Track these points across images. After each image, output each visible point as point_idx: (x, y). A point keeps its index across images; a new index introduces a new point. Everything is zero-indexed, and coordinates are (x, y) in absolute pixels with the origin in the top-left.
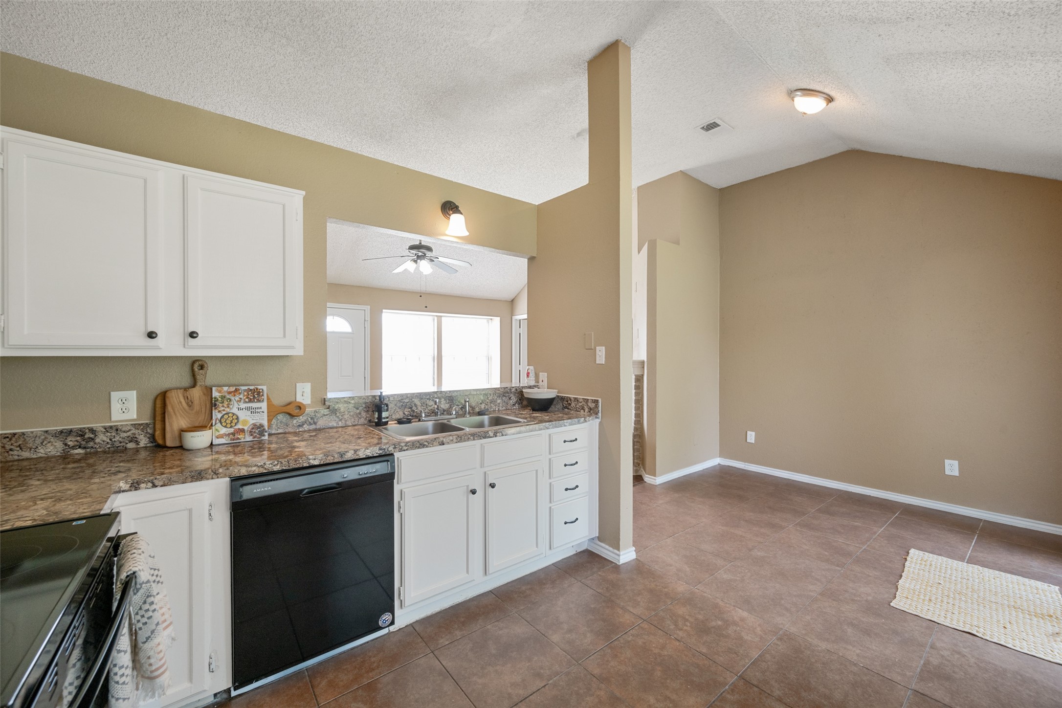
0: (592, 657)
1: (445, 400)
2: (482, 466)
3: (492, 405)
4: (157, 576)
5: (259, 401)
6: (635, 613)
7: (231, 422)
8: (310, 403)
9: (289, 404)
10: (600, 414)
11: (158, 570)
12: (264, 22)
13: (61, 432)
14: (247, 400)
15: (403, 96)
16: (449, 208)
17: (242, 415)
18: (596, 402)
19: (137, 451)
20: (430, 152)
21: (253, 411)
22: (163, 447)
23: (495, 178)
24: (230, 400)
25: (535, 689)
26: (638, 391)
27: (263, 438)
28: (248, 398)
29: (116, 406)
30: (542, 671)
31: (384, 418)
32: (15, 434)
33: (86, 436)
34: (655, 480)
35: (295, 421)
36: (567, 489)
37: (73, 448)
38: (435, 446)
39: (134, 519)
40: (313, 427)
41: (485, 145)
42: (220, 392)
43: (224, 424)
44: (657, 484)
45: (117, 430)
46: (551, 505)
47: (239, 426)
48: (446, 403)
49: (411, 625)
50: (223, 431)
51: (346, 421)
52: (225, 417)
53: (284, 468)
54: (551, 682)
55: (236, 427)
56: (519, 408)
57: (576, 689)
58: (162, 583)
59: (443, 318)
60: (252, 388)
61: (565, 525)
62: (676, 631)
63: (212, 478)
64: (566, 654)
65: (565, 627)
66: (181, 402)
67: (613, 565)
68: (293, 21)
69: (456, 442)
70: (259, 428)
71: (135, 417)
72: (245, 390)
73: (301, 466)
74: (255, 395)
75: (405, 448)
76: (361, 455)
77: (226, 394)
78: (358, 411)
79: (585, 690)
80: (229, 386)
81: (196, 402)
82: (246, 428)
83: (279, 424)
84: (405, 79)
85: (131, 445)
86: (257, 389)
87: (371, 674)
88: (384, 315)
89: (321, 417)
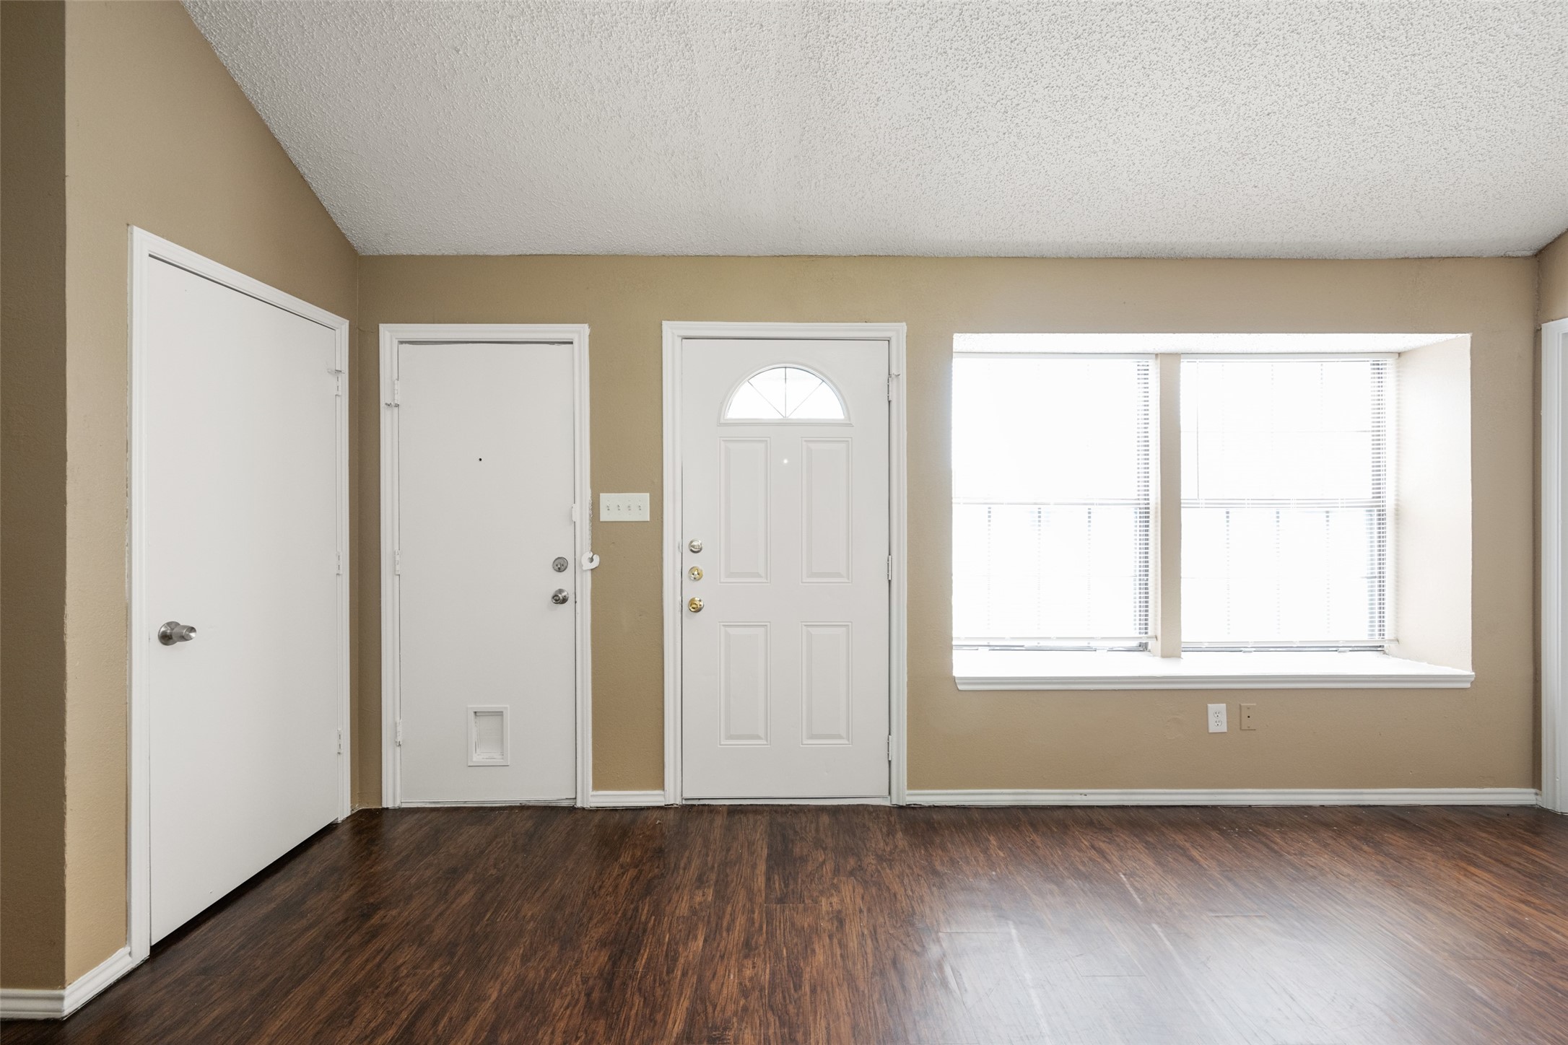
88: (957, 350)
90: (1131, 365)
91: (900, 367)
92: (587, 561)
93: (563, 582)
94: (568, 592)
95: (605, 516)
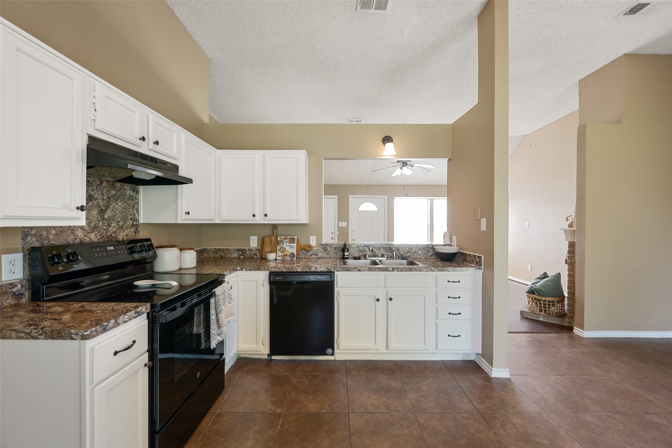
0: (425, 414)
1: (384, 249)
2: (385, 287)
3: (415, 254)
4: (231, 297)
5: (293, 243)
6: (476, 406)
7: (283, 251)
8: (315, 245)
9: (307, 245)
10: (483, 267)
11: (231, 295)
12: (306, 74)
13: (238, 249)
14: (289, 242)
15: (372, 82)
16: (387, 139)
17: (287, 248)
18: (480, 257)
19: (257, 258)
20: (400, 104)
21: (291, 247)
22: (262, 258)
23: (447, 107)
24: (284, 242)
25: (381, 412)
26: (572, 255)
27: (294, 259)
28: (289, 241)
29: (251, 242)
30: (391, 406)
31: (346, 256)
32: (227, 249)
33: (244, 252)
34: (583, 333)
35: (309, 253)
36: (450, 314)
37: (240, 255)
38: (356, 271)
39: (242, 281)
40: (316, 257)
41: (431, 90)
42: (280, 238)
43: (281, 251)
44: (585, 336)
45: (251, 250)
46: (437, 321)
47: (286, 253)
48: (384, 251)
49: (346, 361)
50: (280, 254)
51: (331, 255)
52: (281, 248)
53: (287, 271)
54: (392, 413)
55: (285, 253)
56: (435, 258)
57: (402, 422)
58: (232, 300)
59: (434, 200)
60: (291, 237)
61: (448, 337)
62: (500, 429)
63: (263, 270)
64: (411, 406)
65: (422, 393)
66: (268, 242)
67: (486, 375)
68: (315, 69)
69: (368, 271)
70: (293, 254)
71: (257, 246)
72: (289, 238)
73: (293, 271)
74: (292, 241)
75: (339, 270)
76: (318, 270)
77: (282, 239)
78: (336, 251)
79: (407, 426)
80: (284, 236)
81: (273, 242)
82: (288, 254)
83: (303, 254)
84: (370, 73)
85: (255, 256)
86: (293, 238)
87: (317, 372)
88: (395, 200)
89: (320, 252)
90: (427, 200)
91: (386, 203)
92: (337, 233)
93: (333, 236)
94: (334, 237)
95: (340, 226)
